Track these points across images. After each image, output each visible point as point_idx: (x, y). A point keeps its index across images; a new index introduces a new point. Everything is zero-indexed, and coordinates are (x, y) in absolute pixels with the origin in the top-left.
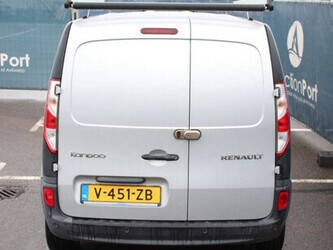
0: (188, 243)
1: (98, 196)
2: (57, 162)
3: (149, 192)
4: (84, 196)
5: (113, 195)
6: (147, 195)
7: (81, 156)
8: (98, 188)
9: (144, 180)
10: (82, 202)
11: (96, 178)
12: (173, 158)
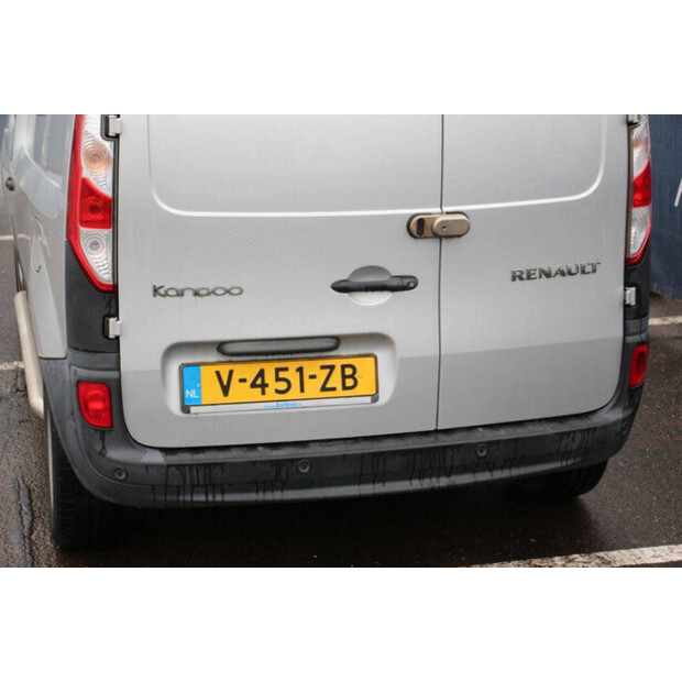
0: (444, 482)
1: (225, 390)
2: (116, 315)
3: (349, 371)
4: (190, 394)
5: (264, 386)
6: (344, 377)
7: (180, 294)
8: (224, 370)
9: (338, 341)
10: (185, 409)
11: (220, 347)
12: (404, 285)
